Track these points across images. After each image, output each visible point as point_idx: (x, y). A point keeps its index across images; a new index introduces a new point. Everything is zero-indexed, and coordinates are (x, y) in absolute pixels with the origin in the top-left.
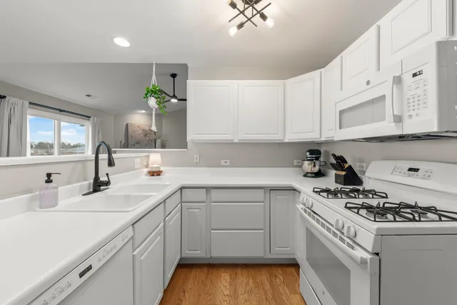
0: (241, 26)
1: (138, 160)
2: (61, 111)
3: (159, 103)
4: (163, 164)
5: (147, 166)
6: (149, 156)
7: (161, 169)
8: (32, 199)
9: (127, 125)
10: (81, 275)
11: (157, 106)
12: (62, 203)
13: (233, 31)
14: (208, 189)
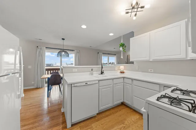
0: (136, 15)
1: (116, 68)
2: (109, 54)
3: (123, 49)
4: (125, 69)
5: (120, 70)
6: (120, 67)
7: (124, 71)
8: (90, 73)
9: (128, 56)
10: (86, 84)
11: (123, 50)
12: (94, 75)
13: (134, 18)
14: (132, 80)
